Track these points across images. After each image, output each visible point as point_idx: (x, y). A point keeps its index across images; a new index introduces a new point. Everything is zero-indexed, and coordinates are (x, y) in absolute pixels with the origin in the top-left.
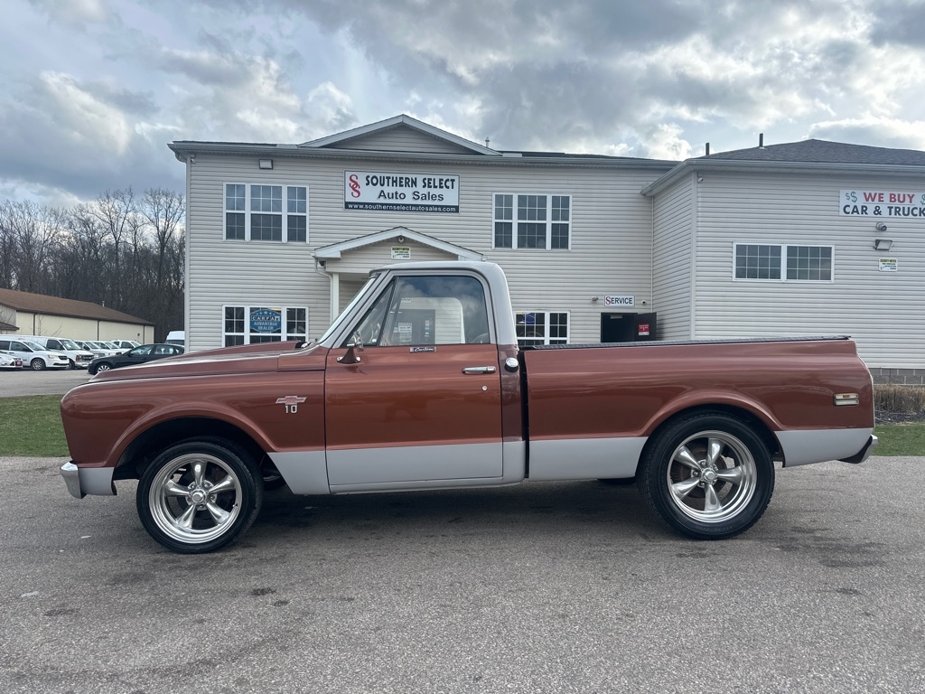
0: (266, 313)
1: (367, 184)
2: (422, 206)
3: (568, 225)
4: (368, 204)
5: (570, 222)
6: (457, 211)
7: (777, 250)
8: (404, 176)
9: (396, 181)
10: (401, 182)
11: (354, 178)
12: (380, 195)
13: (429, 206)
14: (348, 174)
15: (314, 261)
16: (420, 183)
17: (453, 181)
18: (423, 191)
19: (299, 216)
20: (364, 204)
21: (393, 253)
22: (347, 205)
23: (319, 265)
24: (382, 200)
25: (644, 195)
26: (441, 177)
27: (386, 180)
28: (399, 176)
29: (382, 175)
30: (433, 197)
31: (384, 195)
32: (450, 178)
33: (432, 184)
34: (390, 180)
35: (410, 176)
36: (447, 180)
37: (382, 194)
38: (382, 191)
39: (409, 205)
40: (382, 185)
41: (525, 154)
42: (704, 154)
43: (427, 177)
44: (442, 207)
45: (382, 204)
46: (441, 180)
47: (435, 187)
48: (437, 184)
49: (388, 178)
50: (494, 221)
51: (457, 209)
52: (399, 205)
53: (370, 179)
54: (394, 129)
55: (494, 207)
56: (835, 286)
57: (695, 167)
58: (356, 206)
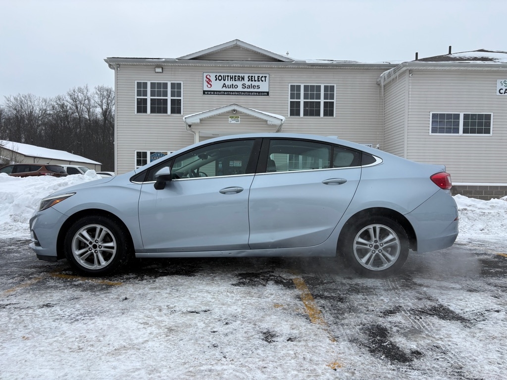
0: (159, 155)
1: (216, 80)
2: (247, 92)
4: (217, 91)
5: (334, 101)
8: (237, 75)
9: (232, 78)
10: (235, 78)
11: (208, 77)
12: (223, 86)
13: (252, 92)
14: (205, 75)
15: (185, 125)
16: (246, 79)
17: (265, 77)
18: (248, 83)
19: (177, 99)
20: (214, 91)
21: (230, 119)
22: (204, 92)
23: (188, 128)
24: (224, 89)
25: (379, 85)
26: (259, 75)
27: (227, 77)
28: (234, 75)
29: (225, 74)
30: (254, 87)
31: (226, 86)
32: (264, 75)
33: (253, 79)
34: (229, 78)
35: (240, 75)
36: (262, 77)
38: (224, 84)
39: (240, 92)
40: (225, 80)
42: (415, 59)
43: (251, 75)
44: (259, 92)
45: (224, 92)
46: (258, 77)
47: (255, 81)
48: (256, 79)
50: (290, 100)
51: (268, 94)
52: (234, 92)
53: (217, 77)
54: (231, 48)
55: (289, 92)
56: (493, 138)
57: (408, 68)
58: (209, 93)
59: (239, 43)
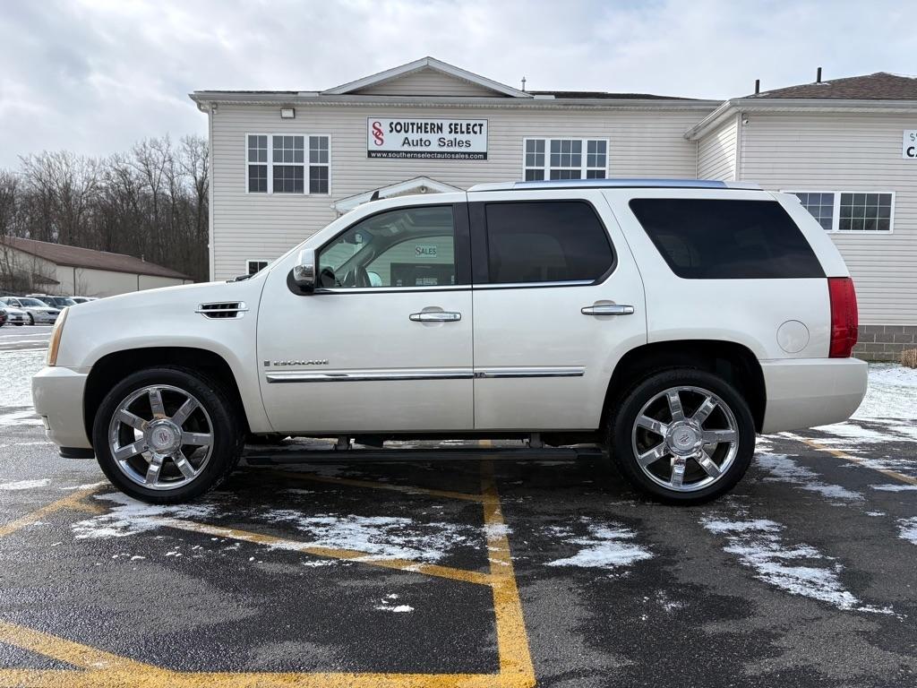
1: (391, 131)
2: (448, 153)
3: (604, 171)
4: (392, 152)
5: (606, 169)
6: (485, 158)
7: (830, 197)
8: (429, 122)
9: (421, 128)
10: (426, 128)
11: (377, 125)
12: (404, 143)
13: (456, 153)
14: (371, 122)
15: (335, 214)
16: (446, 129)
17: (481, 125)
18: (448, 137)
19: (321, 167)
20: (388, 152)
22: (370, 153)
24: (406, 148)
25: (688, 139)
26: (468, 122)
27: (410, 126)
28: (424, 122)
29: (407, 121)
30: (460, 144)
31: (409, 143)
32: (478, 122)
33: (459, 130)
34: (415, 127)
35: (435, 122)
36: (475, 125)
37: (406, 141)
38: (407, 138)
39: (434, 152)
40: (406, 132)
41: (558, 95)
42: (754, 92)
43: (454, 122)
44: (469, 154)
45: (406, 152)
46: (468, 125)
47: (462, 132)
48: (464, 129)
49: (413, 124)
50: (525, 168)
51: (485, 156)
52: (424, 152)
53: (393, 126)
54: (419, 73)
55: (525, 153)
56: (895, 237)
57: (740, 108)
58: (379, 155)
59: (432, 64)
